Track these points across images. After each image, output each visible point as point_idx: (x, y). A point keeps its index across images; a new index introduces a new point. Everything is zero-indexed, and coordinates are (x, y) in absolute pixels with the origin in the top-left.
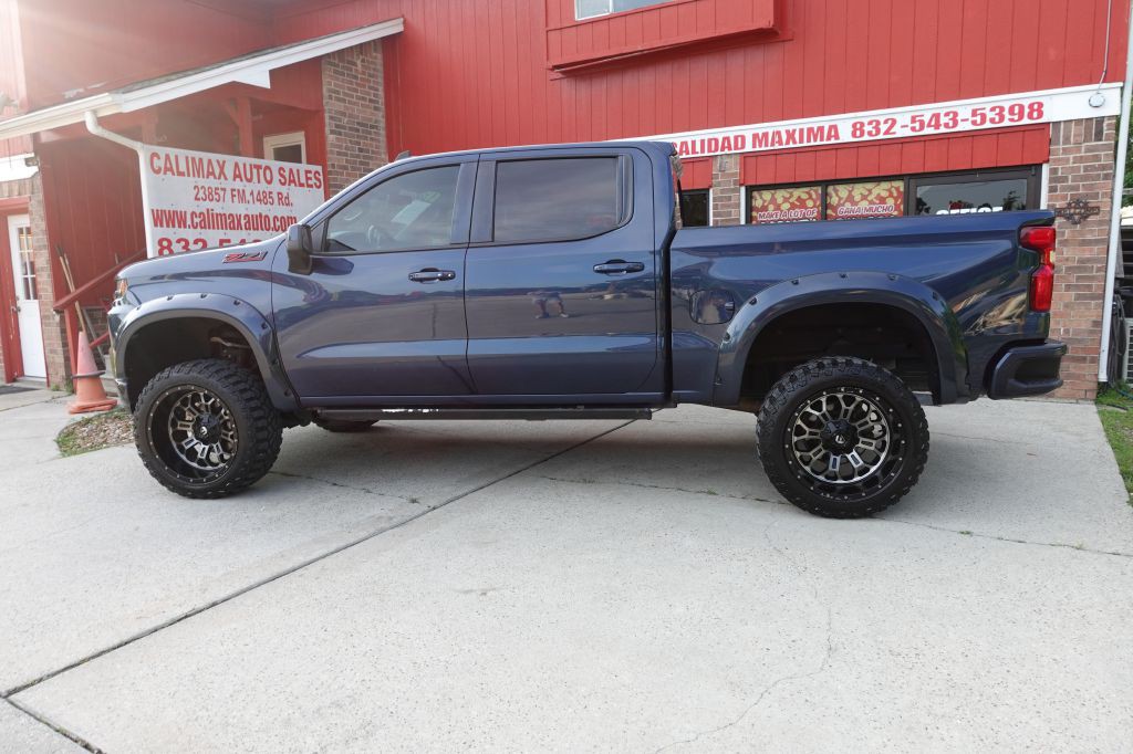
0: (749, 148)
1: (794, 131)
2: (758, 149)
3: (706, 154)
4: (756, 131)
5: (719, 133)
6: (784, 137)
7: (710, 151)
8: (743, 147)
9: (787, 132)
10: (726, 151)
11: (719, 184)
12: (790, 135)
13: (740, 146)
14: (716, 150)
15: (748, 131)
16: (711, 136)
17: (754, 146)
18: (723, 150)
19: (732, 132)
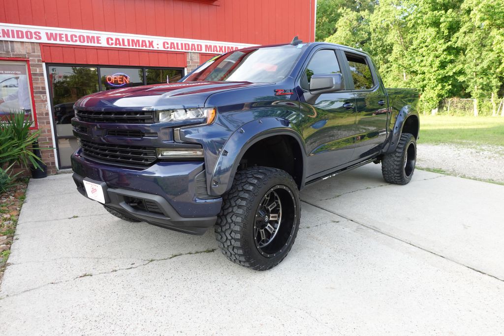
0: (204, 51)
1: (222, 47)
2: (207, 52)
3: (184, 51)
4: (207, 44)
5: (190, 41)
6: (218, 49)
7: (185, 49)
8: (201, 50)
9: (220, 47)
10: (193, 51)
11: (190, 66)
12: (221, 49)
13: (199, 49)
14: (189, 49)
15: (203, 43)
16: (186, 42)
17: (206, 51)
18: (192, 50)
19: (196, 42)
